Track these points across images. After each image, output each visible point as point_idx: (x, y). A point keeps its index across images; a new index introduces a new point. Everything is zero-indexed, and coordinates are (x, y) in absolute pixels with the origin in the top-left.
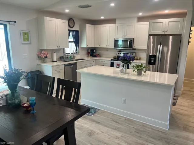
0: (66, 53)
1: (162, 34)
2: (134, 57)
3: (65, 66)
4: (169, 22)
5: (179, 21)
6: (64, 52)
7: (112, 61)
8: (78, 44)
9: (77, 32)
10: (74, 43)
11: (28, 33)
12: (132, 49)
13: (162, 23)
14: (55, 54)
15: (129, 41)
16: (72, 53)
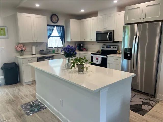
0: (49, 47)
1: (139, 22)
2: (117, 51)
3: (38, 59)
4: (147, 6)
5: (159, 4)
6: (46, 46)
7: (92, 55)
8: (64, 39)
9: (63, 27)
10: (59, 38)
11: (4, 28)
12: (112, 41)
13: (138, 9)
14: (34, 48)
15: (109, 33)
16: (55, 47)
